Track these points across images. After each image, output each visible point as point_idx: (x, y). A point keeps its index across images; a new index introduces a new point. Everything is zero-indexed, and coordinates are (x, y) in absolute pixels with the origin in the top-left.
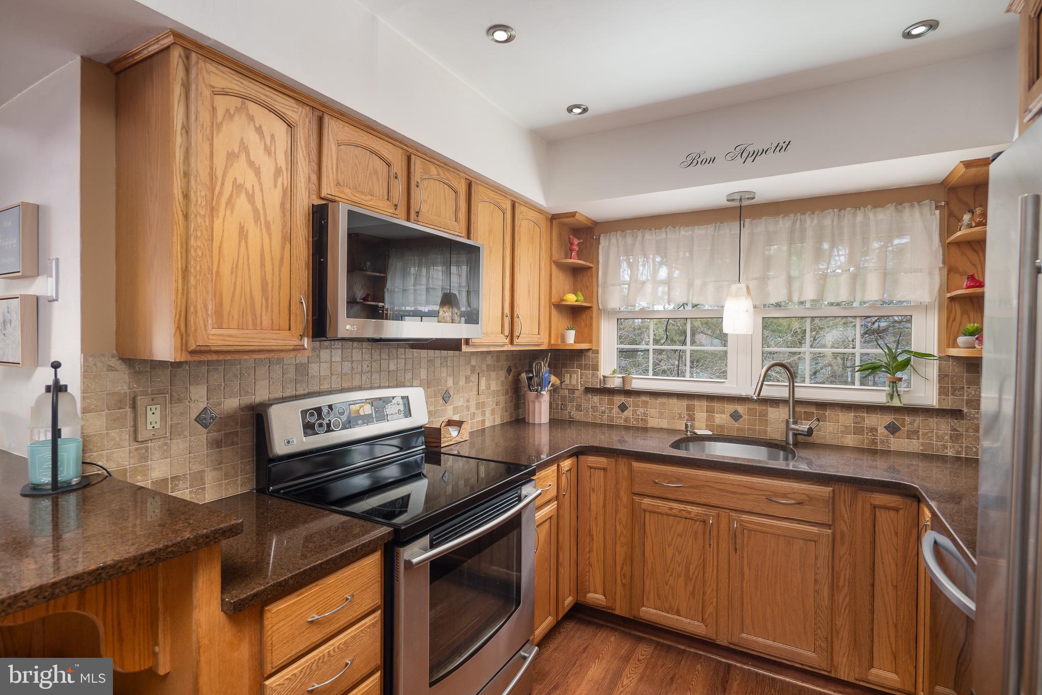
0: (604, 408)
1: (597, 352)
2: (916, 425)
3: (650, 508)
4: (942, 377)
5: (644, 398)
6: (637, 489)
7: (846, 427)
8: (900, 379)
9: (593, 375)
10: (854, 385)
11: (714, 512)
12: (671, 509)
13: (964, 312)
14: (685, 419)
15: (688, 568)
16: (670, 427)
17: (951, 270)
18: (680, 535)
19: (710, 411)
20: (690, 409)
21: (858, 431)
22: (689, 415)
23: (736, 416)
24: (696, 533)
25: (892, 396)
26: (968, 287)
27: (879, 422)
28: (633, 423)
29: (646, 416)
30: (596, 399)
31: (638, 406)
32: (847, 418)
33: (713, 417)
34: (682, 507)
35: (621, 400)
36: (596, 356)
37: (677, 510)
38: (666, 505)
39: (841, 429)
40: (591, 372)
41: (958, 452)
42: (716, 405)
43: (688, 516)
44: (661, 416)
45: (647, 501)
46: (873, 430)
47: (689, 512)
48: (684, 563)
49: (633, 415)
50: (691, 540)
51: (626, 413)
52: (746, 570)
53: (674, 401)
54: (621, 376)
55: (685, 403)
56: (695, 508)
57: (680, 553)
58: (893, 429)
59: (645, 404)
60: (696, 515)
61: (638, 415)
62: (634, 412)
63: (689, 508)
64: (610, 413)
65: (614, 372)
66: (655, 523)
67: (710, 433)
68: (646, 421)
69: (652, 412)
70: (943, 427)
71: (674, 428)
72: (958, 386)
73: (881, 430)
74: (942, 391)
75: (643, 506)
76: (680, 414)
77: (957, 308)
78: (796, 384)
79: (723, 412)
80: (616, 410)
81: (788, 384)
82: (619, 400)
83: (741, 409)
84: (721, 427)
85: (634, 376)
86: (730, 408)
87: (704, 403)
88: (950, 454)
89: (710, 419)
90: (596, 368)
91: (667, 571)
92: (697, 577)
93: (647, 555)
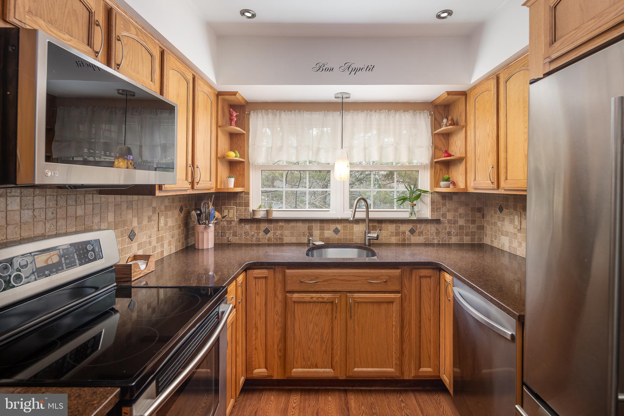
0: (253, 233)
1: (248, 193)
2: (422, 229)
3: (297, 300)
4: (433, 202)
5: (281, 224)
6: (289, 288)
7: (392, 232)
8: (415, 205)
9: (245, 210)
10: (394, 209)
11: (338, 295)
12: (312, 298)
13: (441, 169)
14: (307, 236)
15: (322, 335)
16: (297, 242)
17: (436, 147)
18: (317, 314)
19: (322, 229)
20: (310, 229)
21: (397, 234)
22: (309, 233)
23: (336, 231)
24: (327, 311)
25: (411, 214)
26: (445, 157)
27: (406, 228)
28: (273, 241)
29: (282, 236)
30: (247, 227)
31: (277, 230)
32: (392, 228)
33: (324, 232)
34: (318, 295)
35: (266, 226)
36: (247, 197)
37: (316, 298)
38: (309, 295)
39: (390, 234)
40: (244, 208)
41: (439, 241)
42: (326, 225)
43: (322, 300)
44: (292, 234)
45: (295, 295)
46: (404, 233)
47: (323, 298)
48: (320, 332)
49: (273, 236)
50: (324, 316)
51: (268, 235)
52: (356, 328)
53: (300, 224)
54: (265, 209)
55: (307, 225)
56: (327, 295)
57: (317, 326)
58: (412, 231)
59: (282, 227)
60: (328, 299)
61: (277, 236)
62: (274, 233)
63: (323, 295)
64: (258, 236)
65: (260, 207)
66: (301, 309)
67: (323, 243)
68: (282, 239)
69: (286, 232)
70: (432, 228)
71: (300, 242)
72: (438, 207)
73: (408, 233)
74: (433, 210)
75: (293, 300)
76: (304, 233)
77: (438, 167)
78: (369, 210)
79: (329, 229)
80: (262, 233)
81: (365, 210)
82: (264, 226)
83: (339, 226)
84: (328, 239)
85: (274, 209)
86: (333, 226)
87: (318, 225)
88: (436, 242)
89: (322, 234)
90: (247, 205)
91: (309, 340)
92: (328, 340)
93: (296, 332)
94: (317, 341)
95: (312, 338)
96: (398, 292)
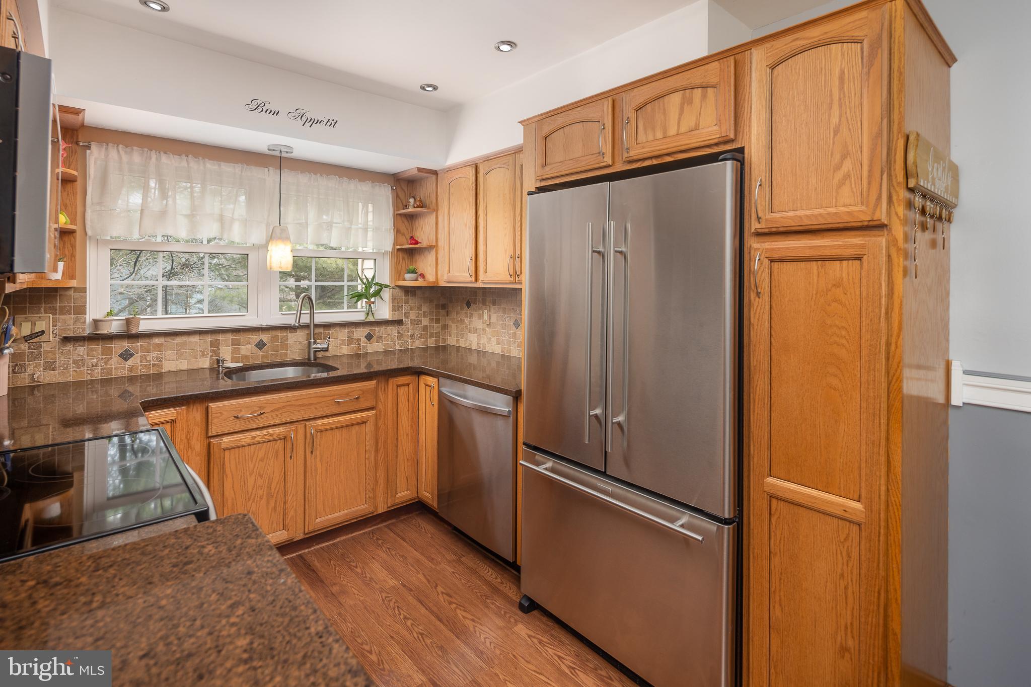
0: (95, 360)
1: (84, 290)
2: (381, 332)
3: (229, 445)
4: (394, 299)
5: (157, 340)
6: (213, 432)
7: (343, 340)
8: (373, 303)
9: (77, 320)
10: (343, 309)
11: (293, 427)
12: (254, 438)
13: (403, 259)
14: (209, 356)
15: (269, 487)
16: (190, 368)
17: (398, 232)
18: (262, 460)
19: (235, 343)
20: (214, 345)
21: (350, 342)
22: (213, 351)
23: (261, 345)
24: (277, 452)
25: (368, 314)
26: (411, 244)
27: (361, 333)
28: (141, 371)
29: (160, 361)
30: (82, 350)
31: (149, 351)
32: (343, 334)
33: (239, 348)
34: (264, 432)
35: (123, 347)
36: (82, 296)
37: (260, 437)
39: (340, 342)
40: (72, 316)
41: (401, 347)
42: (241, 337)
43: (270, 438)
44: (180, 357)
45: (226, 439)
46: (359, 340)
47: (271, 435)
48: (266, 484)
49: (141, 362)
51: (130, 361)
53: (196, 338)
54: (124, 318)
55: (208, 339)
56: (276, 429)
58: (369, 337)
59: (159, 347)
60: (277, 435)
61: (150, 361)
62: (143, 358)
63: (271, 431)
64: (106, 364)
65: (110, 314)
66: (235, 458)
67: (242, 365)
68: (160, 366)
69: (168, 354)
70: (393, 331)
71: (196, 367)
72: (400, 305)
73: (363, 339)
74: (394, 309)
75: (222, 446)
76: (203, 352)
77: (400, 255)
79: (248, 343)
80: (115, 361)
81: (309, 312)
82: (120, 346)
83: (265, 337)
84: (247, 357)
85: (142, 317)
86: (255, 338)
87: (230, 337)
88: (397, 348)
89: (236, 351)
90: (81, 310)
91: (249, 500)
92: (278, 492)
93: (227, 493)
94: (261, 498)
95: (253, 495)
96: (372, 409)
